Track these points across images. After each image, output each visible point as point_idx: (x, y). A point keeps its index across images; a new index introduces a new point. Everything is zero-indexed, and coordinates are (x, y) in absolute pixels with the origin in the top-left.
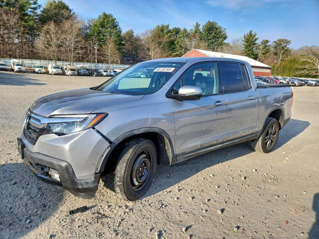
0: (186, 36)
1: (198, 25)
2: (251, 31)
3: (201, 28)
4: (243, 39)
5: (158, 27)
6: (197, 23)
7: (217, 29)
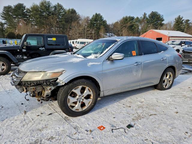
0: (138, 21)
1: (145, 14)
2: (180, 16)
3: (147, 16)
4: (175, 21)
5: (124, 18)
6: (145, 13)
7: (158, 15)
